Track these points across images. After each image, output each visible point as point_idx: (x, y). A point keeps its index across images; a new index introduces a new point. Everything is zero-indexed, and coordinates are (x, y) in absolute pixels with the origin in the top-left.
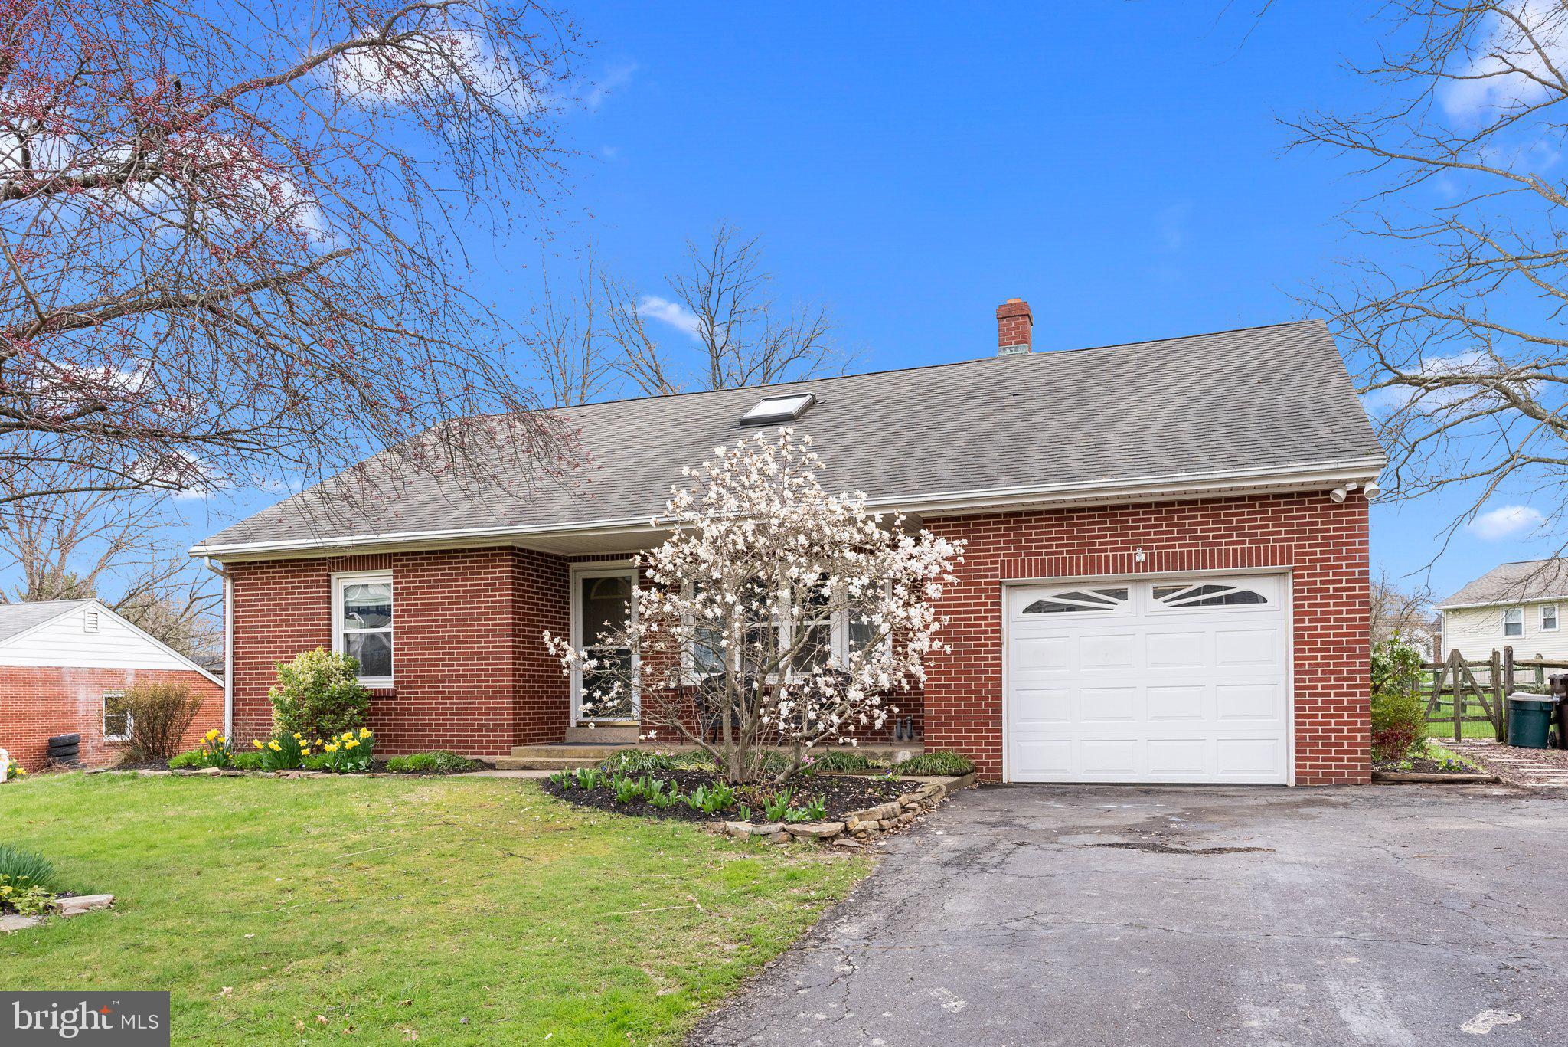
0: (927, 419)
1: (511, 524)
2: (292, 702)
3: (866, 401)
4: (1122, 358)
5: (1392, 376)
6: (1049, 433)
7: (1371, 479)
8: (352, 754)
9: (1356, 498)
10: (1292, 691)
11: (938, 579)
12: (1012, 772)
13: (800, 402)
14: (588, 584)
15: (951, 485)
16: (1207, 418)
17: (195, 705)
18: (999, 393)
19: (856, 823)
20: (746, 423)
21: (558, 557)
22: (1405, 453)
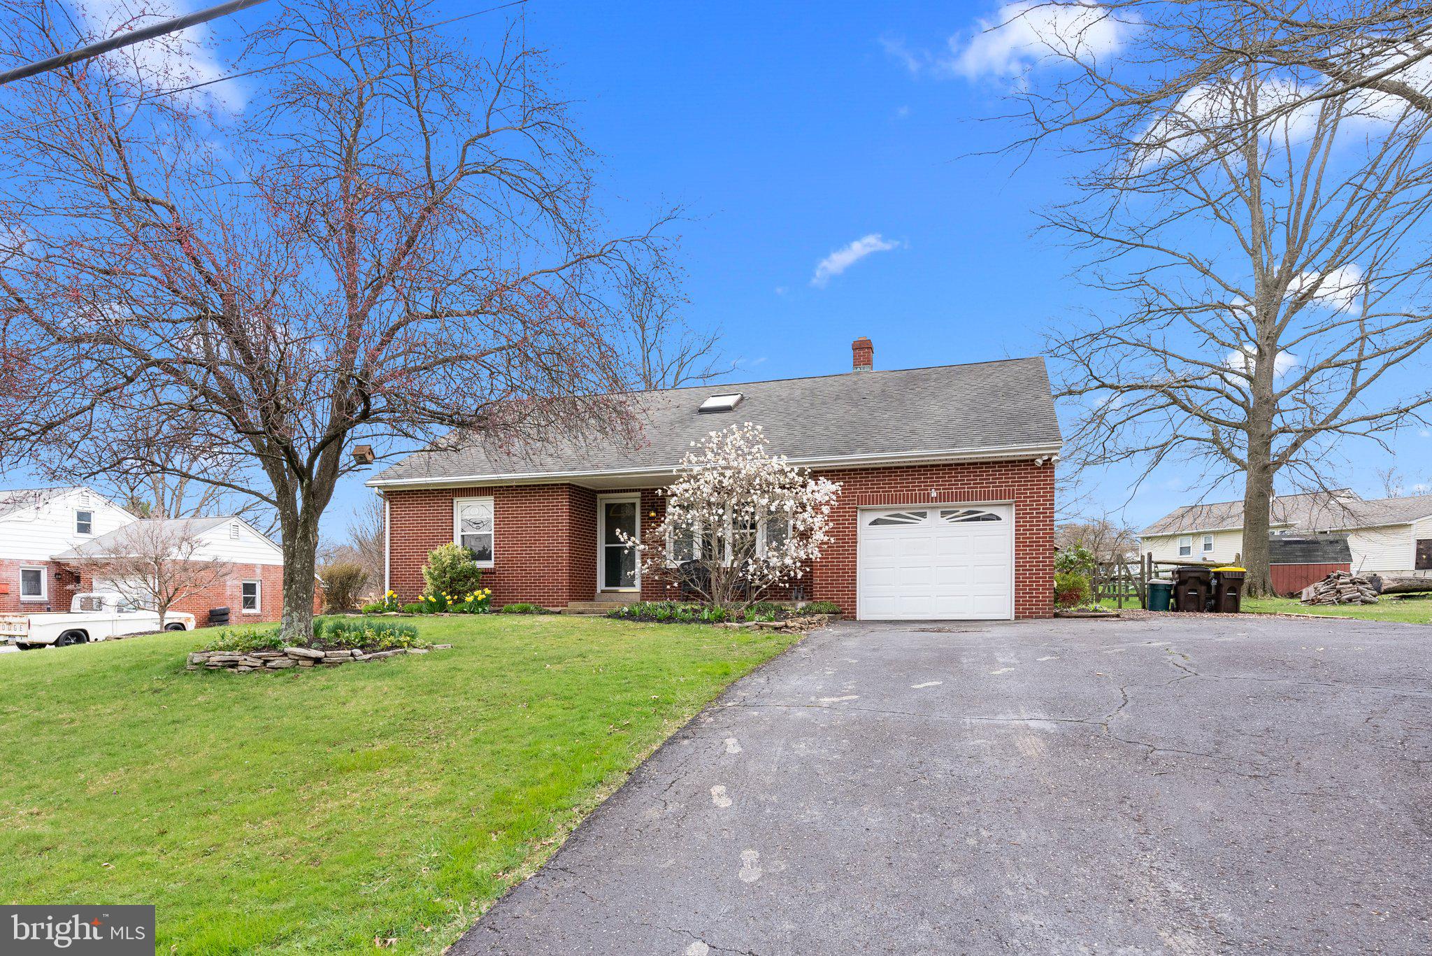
0: (812, 412)
1: (570, 470)
2: (439, 574)
3: (775, 399)
4: (927, 377)
5: (1098, 384)
6: (884, 423)
7: (1056, 454)
8: (480, 603)
9: (1048, 464)
10: (1014, 568)
11: (827, 503)
12: (862, 614)
13: (735, 398)
14: (608, 507)
15: (830, 453)
16: (973, 416)
17: (364, 578)
18: (855, 396)
19: (790, 624)
20: (703, 411)
21: (591, 490)
22: (1109, 432)
